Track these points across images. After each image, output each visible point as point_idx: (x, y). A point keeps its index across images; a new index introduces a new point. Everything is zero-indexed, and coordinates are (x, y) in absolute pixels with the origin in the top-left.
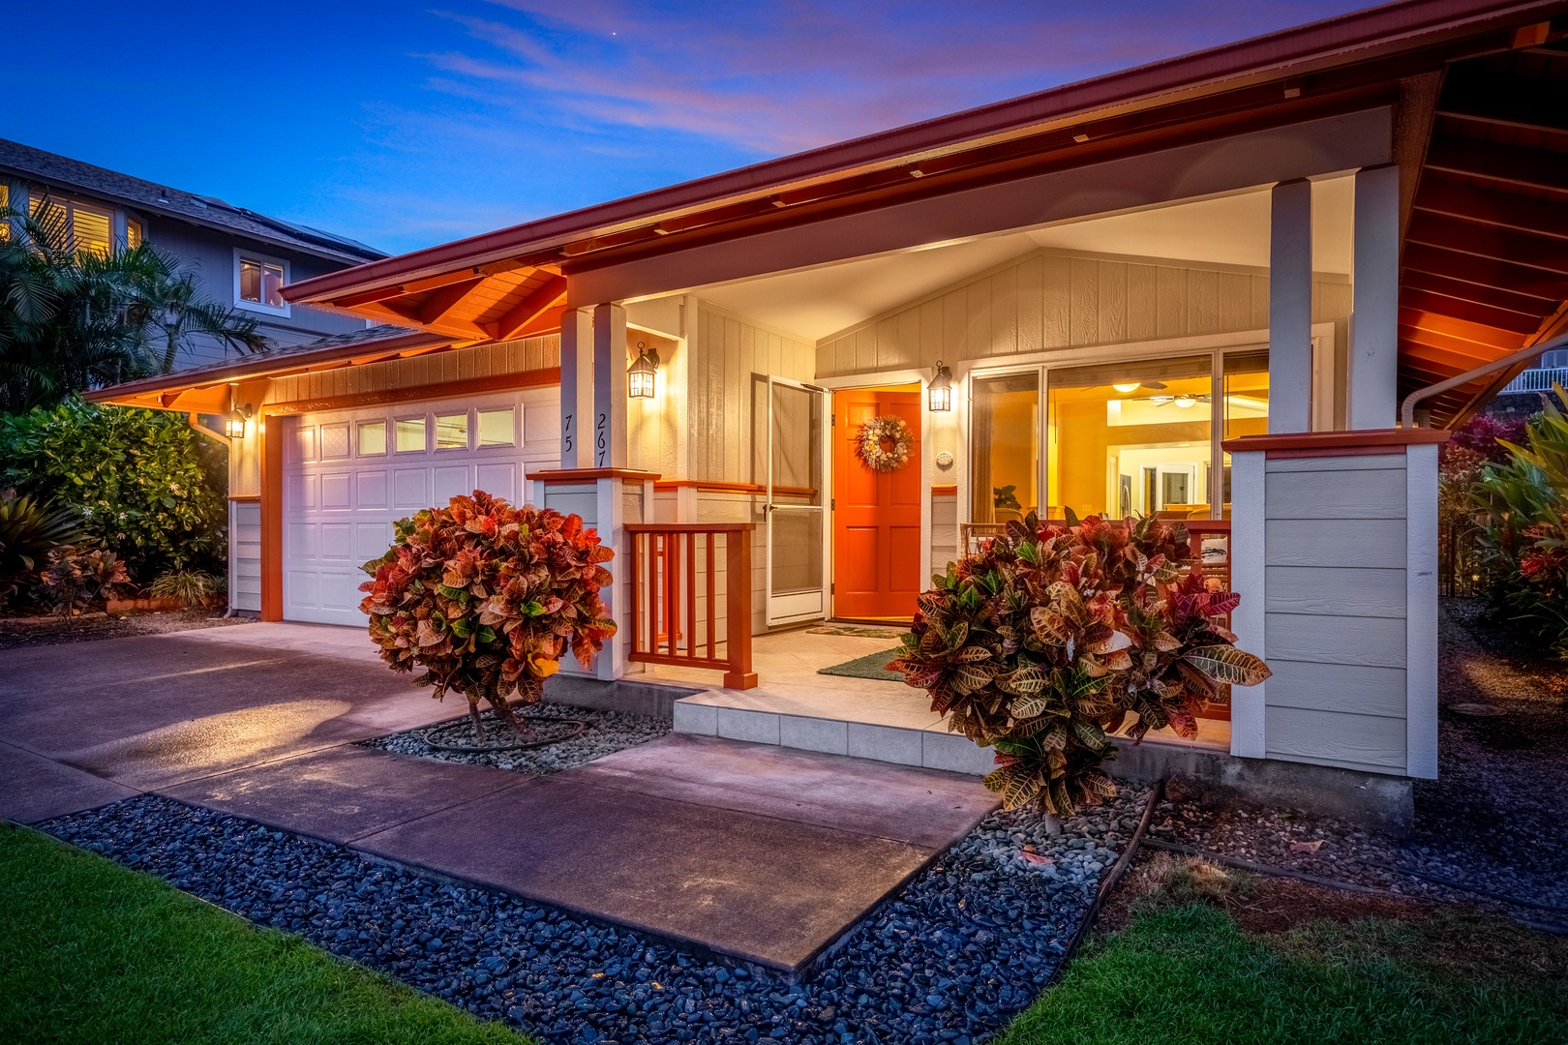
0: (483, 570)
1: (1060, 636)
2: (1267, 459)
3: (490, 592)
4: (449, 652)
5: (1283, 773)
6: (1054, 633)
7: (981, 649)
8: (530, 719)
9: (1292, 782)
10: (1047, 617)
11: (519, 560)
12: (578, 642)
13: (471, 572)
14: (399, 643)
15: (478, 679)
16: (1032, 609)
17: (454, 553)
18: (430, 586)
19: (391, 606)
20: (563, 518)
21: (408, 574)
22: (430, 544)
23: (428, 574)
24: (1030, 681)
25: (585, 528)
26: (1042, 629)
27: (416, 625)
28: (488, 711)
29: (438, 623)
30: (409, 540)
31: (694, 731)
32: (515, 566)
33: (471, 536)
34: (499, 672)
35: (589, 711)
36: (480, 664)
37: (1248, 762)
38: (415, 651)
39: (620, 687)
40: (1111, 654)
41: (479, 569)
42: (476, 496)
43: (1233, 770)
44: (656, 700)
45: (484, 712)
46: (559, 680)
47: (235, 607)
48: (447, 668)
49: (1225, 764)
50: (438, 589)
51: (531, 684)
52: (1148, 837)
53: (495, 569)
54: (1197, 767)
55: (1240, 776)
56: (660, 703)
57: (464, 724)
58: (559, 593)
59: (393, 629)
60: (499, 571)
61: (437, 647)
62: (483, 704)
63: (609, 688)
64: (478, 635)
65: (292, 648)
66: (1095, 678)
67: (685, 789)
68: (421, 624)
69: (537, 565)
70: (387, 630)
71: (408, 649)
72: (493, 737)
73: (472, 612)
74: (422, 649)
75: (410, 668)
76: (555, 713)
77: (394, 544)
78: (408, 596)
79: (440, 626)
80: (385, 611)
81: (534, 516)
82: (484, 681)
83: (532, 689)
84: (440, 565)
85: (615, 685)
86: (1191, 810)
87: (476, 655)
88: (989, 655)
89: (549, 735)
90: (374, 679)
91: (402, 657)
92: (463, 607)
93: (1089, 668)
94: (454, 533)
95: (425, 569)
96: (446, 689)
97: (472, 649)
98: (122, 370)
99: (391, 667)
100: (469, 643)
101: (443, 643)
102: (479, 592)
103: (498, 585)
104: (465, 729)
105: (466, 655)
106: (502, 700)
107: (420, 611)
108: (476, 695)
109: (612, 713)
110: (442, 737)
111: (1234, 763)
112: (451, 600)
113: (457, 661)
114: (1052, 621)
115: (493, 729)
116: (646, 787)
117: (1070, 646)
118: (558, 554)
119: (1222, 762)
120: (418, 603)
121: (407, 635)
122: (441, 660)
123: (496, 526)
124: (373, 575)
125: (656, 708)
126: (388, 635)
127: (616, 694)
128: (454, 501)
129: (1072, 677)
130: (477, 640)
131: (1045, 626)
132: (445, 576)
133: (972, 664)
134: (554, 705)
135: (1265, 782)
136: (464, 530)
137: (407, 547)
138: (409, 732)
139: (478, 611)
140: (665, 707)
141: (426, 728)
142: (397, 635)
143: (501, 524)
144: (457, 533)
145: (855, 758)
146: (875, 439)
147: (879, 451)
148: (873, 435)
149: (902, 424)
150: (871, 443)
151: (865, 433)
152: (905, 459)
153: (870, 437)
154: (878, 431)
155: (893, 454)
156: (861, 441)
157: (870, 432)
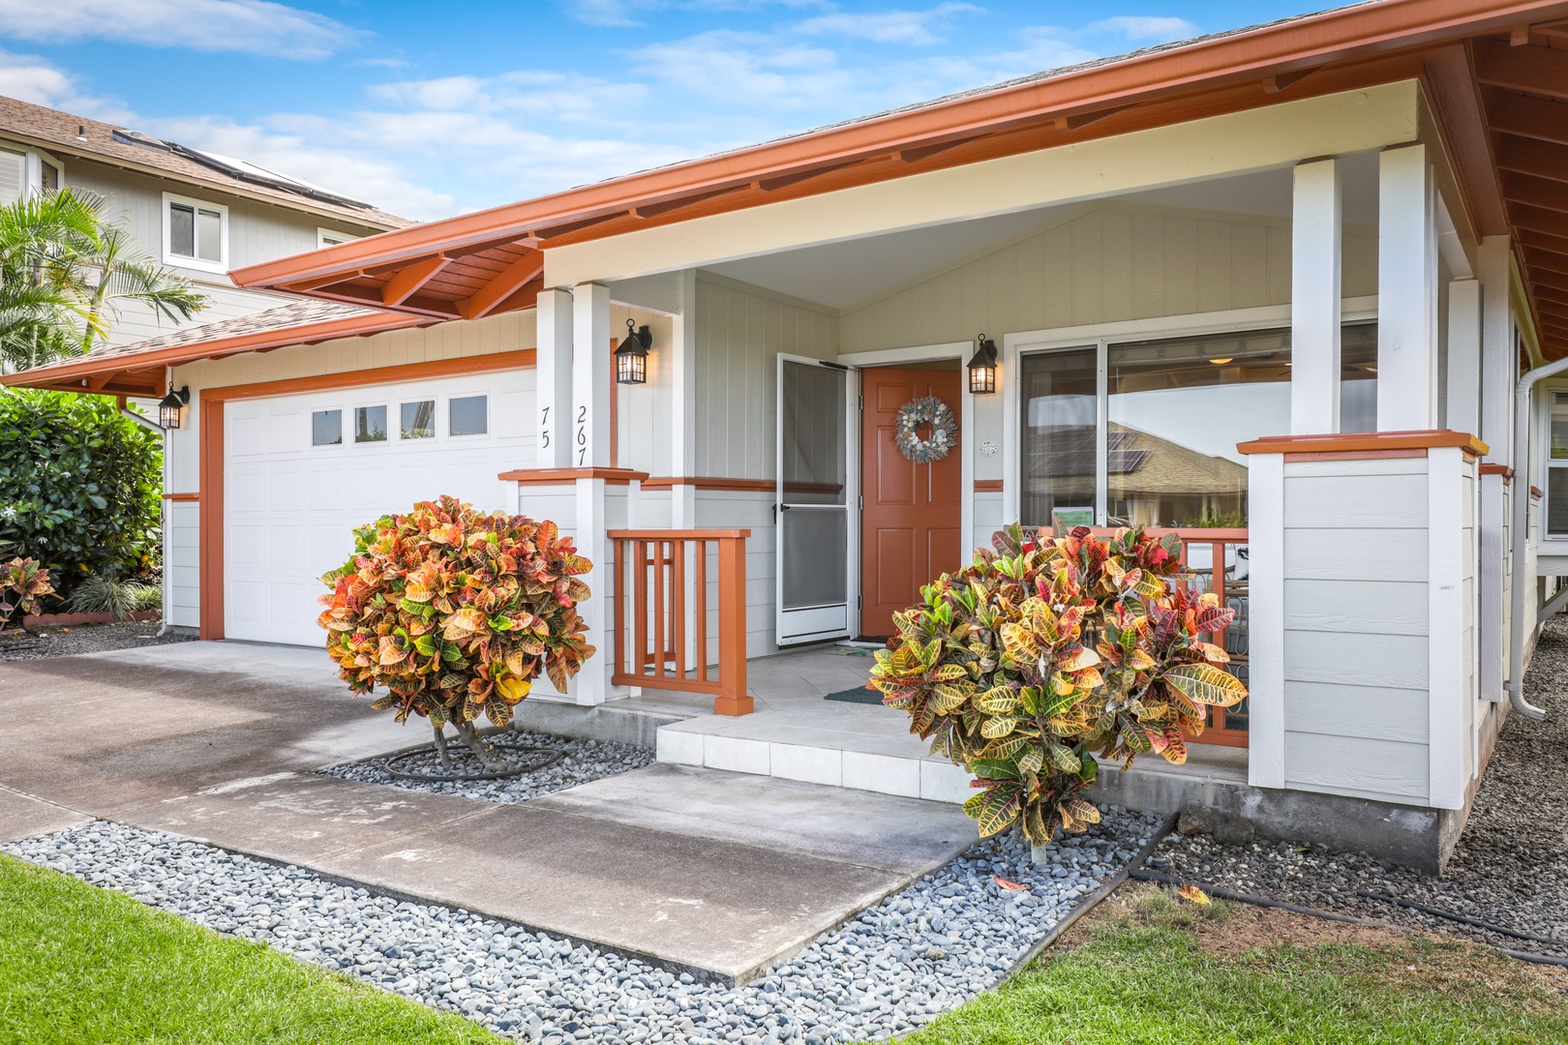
0: (448, 583)
1: (1032, 653)
2: (1285, 462)
3: (456, 606)
4: (412, 671)
5: (1305, 805)
6: (1026, 651)
7: (957, 667)
8: (501, 748)
9: (1313, 814)
10: (1018, 633)
11: (486, 572)
12: (553, 661)
13: (436, 586)
14: (360, 661)
15: (442, 700)
16: (1003, 626)
17: (418, 565)
18: (391, 598)
19: (350, 621)
20: (536, 525)
21: (368, 587)
22: (392, 554)
23: (390, 587)
24: (1002, 700)
25: (560, 536)
26: (1012, 646)
27: (377, 643)
28: (456, 738)
29: (400, 641)
30: (370, 549)
31: (679, 761)
32: (483, 578)
33: (435, 546)
34: (465, 694)
35: (568, 740)
36: (445, 684)
37: (1268, 792)
38: (376, 671)
39: (601, 713)
40: (1082, 671)
41: (444, 581)
42: (442, 502)
43: (1252, 802)
44: (640, 728)
45: (451, 740)
46: (534, 706)
47: (170, 623)
48: (410, 689)
49: (1245, 795)
50: (401, 604)
51: (499, 706)
52: (1142, 868)
53: (459, 582)
54: (1215, 798)
55: (1260, 808)
56: (645, 731)
57: (429, 751)
58: (529, 608)
59: (352, 647)
60: (464, 585)
61: (399, 665)
62: (450, 730)
63: (590, 714)
64: (443, 652)
65: (237, 671)
66: (1065, 697)
67: (658, 818)
68: (383, 640)
69: (505, 576)
70: (346, 648)
71: (368, 668)
72: (461, 765)
73: (436, 627)
74: (383, 667)
75: (370, 689)
76: (530, 742)
77: (354, 554)
78: (368, 611)
79: (402, 643)
80: (345, 627)
81: (504, 524)
82: (449, 703)
83: (501, 712)
84: (401, 578)
85: (596, 711)
86: (1200, 844)
87: (442, 674)
88: (965, 673)
89: (520, 764)
90: (330, 704)
91: (362, 677)
92: (426, 623)
93: (1058, 687)
94: (417, 542)
95: (386, 582)
96: (409, 711)
97: (436, 668)
98: (39, 345)
99: (350, 689)
100: (433, 662)
101: (406, 661)
102: (444, 606)
103: (465, 599)
104: (430, 758)
105: (429, 675)
106: (469, 725)
107: (381, 627)
108: (441, 719)
109: (592, 743)
110: (404, 765)
111: (1253, 794)
112: (414, 616)
113: (420, 682)
114: (1023, 638)
115: (461, 758)
116: (618, 816)
117: (1042, 664)
118: (528, 566)
119: (1241, 793)
120: (379, 618)
121: (367, 653)
122: (403, 681)
123: (462, 536)
124: (333, 587)
125: (640, 736)
126: (347, 653)
127: (598, 720)
128: (418, 507)
129: (1044, 695)
130: (441, 658)
131: (1015, 643)
132: (408, 589)
133: (947, 682)
134: (530, 733)
135: (1286, 815)
136: (428, 539)
137: (368, 556)
138: (369, 760)
139: (442, 626)
140: (650, 735)
141: (387, 756)
142: (357, 653)
143: (467, 533)
144: (422, 543)
145: (849, 789)
146: (911, 425)
147: (915, 439)
148: (908, 420)
149: (942, 407)
150: (906, 429)
151: (899, 418)
152: (944, 449)
153: (905, 423)
154: (913, 416)
155: (931, 443)
156: (894, 428)
157: (905, 417)
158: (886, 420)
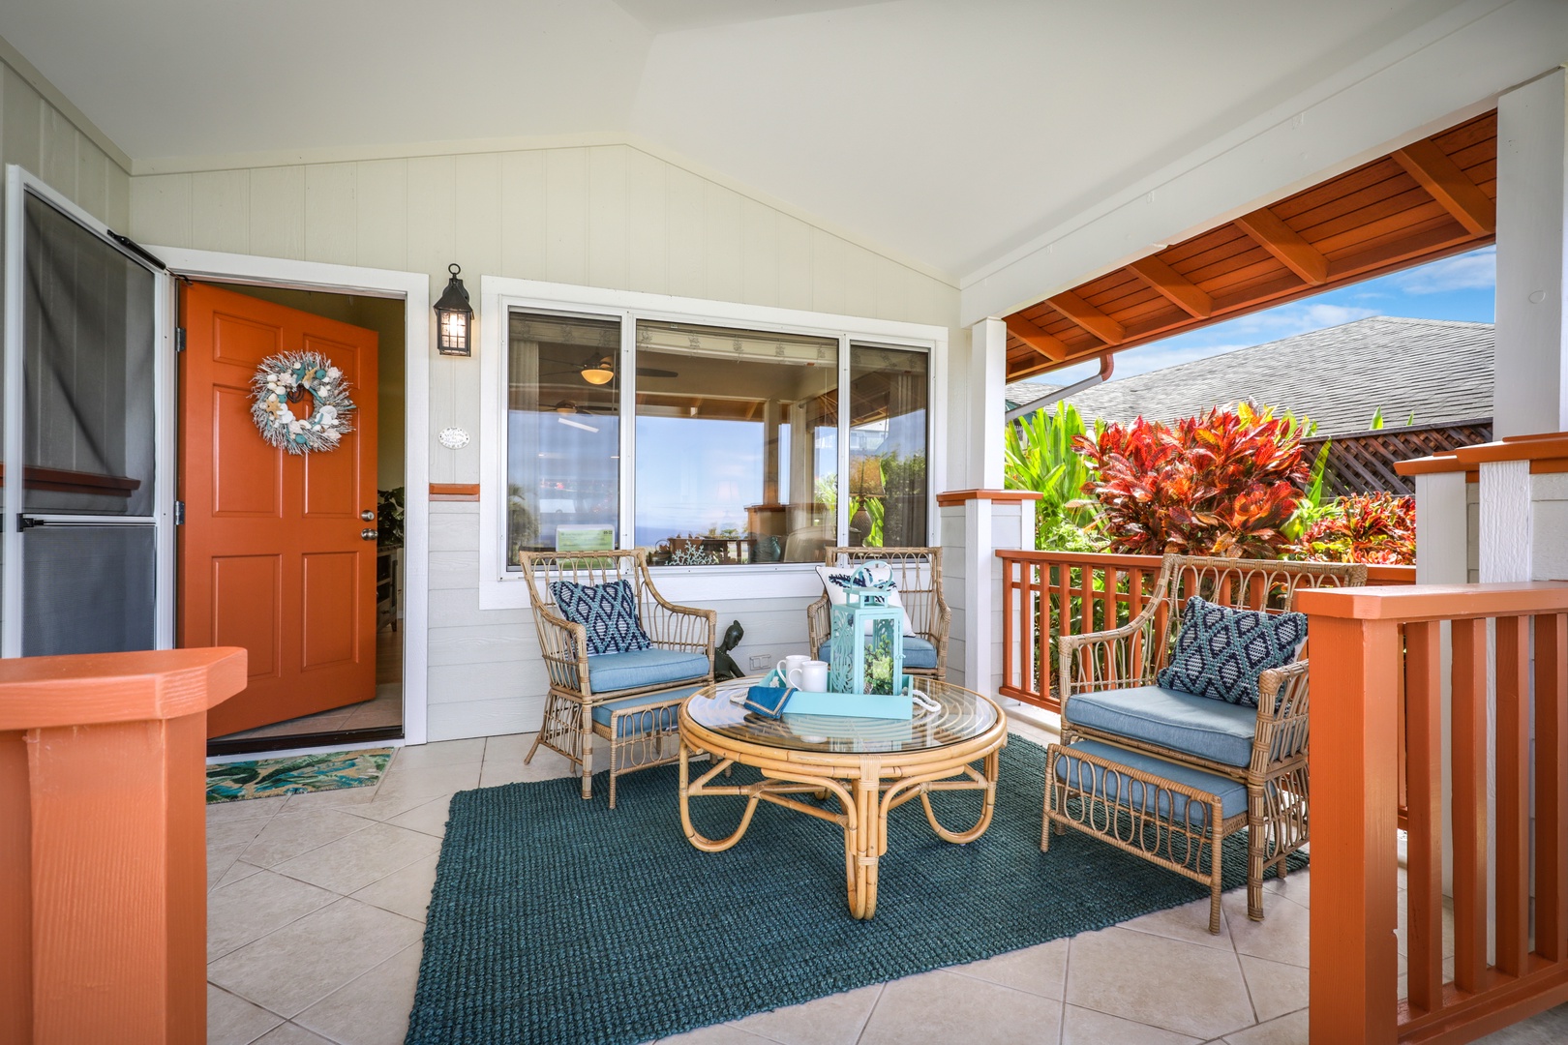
146: (281, 391)
147: (286, 415)
148: (277, 382)
149: (334, 373)
150: (273, 397)
151: (259, 376)
152: (334, 435)
153: (271, 386)
154: (288, 379)
155: (313, 424)
156: (249, 393)
157: (272, 377)
158: (232, 376)
